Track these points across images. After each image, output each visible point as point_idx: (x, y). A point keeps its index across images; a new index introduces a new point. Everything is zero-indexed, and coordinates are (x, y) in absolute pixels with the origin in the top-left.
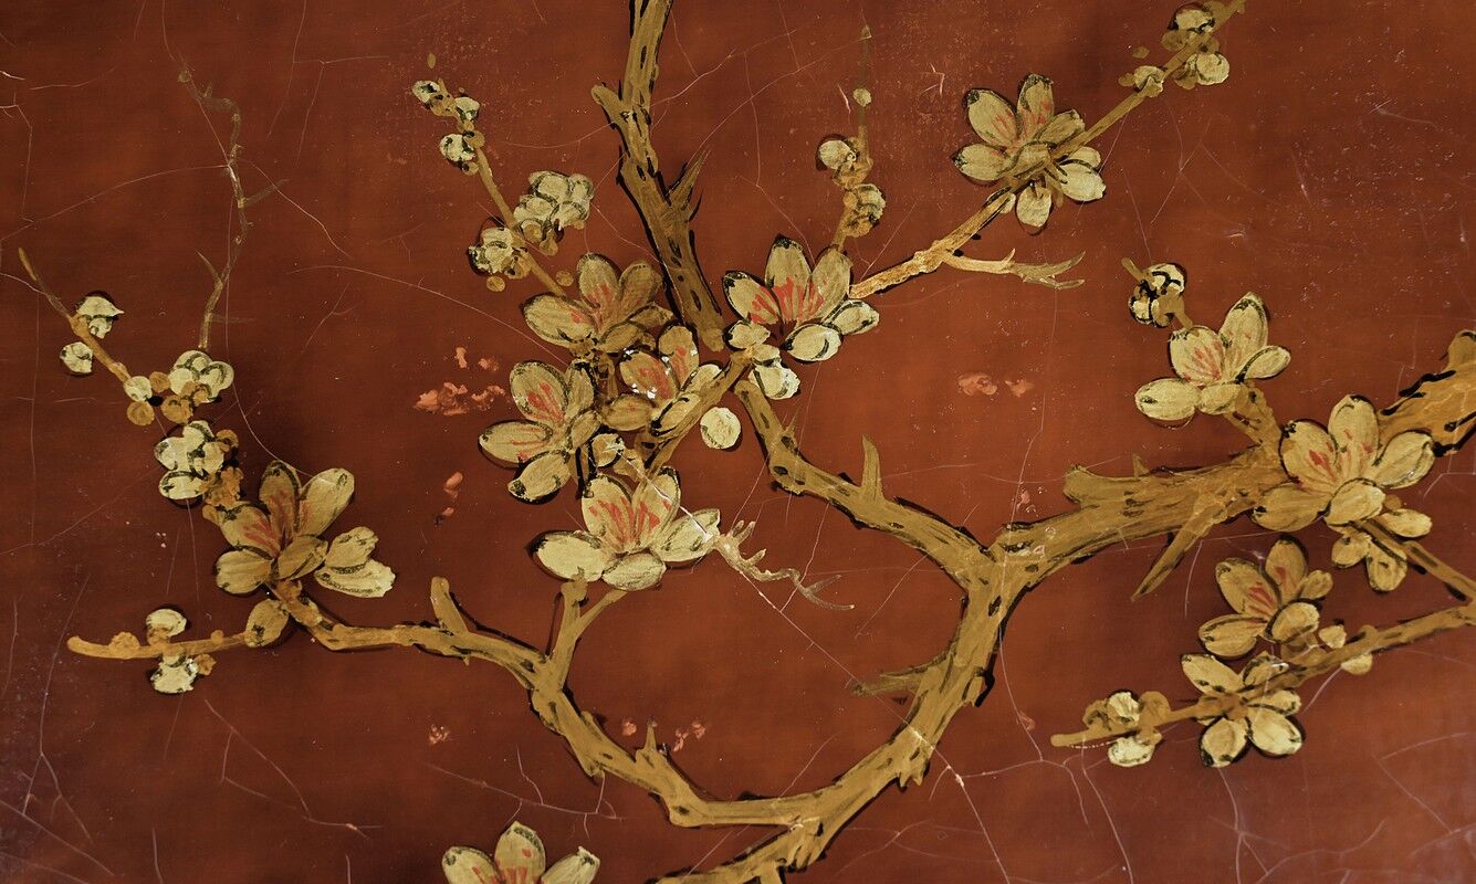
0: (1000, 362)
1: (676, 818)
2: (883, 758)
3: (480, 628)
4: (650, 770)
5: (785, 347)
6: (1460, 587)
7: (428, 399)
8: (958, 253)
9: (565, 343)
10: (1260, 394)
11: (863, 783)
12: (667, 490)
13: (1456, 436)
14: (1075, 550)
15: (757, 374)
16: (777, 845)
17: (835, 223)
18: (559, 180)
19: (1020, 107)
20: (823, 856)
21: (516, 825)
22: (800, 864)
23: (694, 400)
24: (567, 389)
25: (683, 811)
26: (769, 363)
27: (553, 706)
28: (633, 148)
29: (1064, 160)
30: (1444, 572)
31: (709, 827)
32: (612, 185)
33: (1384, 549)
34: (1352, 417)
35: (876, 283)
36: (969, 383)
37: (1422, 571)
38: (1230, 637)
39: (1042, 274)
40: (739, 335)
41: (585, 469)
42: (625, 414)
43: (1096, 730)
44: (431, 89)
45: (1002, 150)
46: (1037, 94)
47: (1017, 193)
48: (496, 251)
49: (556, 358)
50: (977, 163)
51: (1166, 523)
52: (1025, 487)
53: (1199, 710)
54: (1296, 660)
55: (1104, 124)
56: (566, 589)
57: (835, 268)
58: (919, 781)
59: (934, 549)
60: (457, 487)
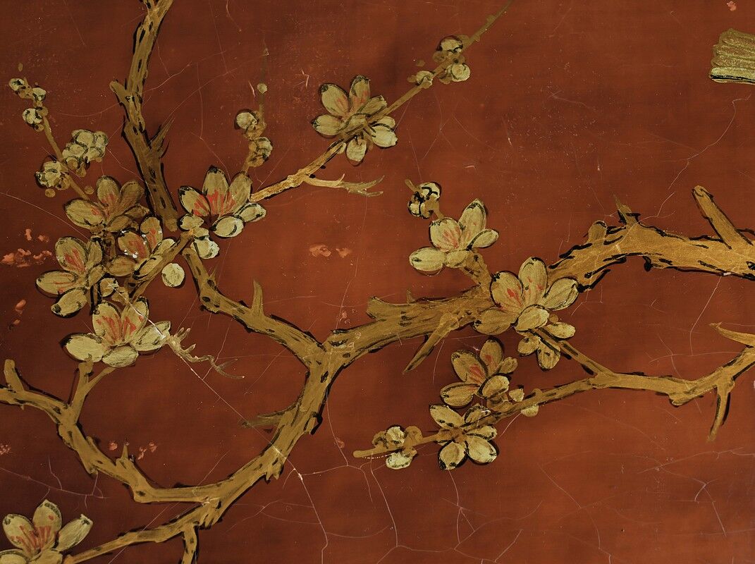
0: (334, 238)
1: (137, 498)
2: (257, 464)
3: (31, 389)
4: (124, 470)
5: (212, 229)
6: (591, 367)
7: (8, 258)
8: (312, 176)
9: (88, 227)
10: (480, 256)
11: (246, 478)
12: (141, 310)
13: (591, 281)
14: (371, 345)
15: (195, 244)
16: (194, 514)
17: (243, 160)
18: (89, 134)
19: (351, 94)
20: (220, 520)
21: (46, 501)
22: (207, 524)
23: (159, 259)
24: (87, 252)
25: (142, 494)
26: (202, 238)
27: (70, 433)
28: (131, 116)
29: (375, 124)
30: (581, 358)
31: (156, 503)
32: (119, 138)
33: (548, 345)
34: (532, 271)
35: (265, 193)
36: (315, 250)
37: (569, 357)
38: (458, 395)
39: (360, 188)
40: (186, 222)
41: (95, 297)
42: (120, 267)
43: (379, 448)
44: (19, 83)
45: (340, 118)
46: (361, 87)
47: (347, 142)
48: (51, 174)
49: (81, 235)
50: (326, 125)
51: (423, 330)
52: (345, 309)
53: (438, 437)
54: (495, 409)
55: (398, 103)
56: (81, 366)
57: (242, 185)
58: (277, 477)
59: (292, 344)
60: (21, 308)
